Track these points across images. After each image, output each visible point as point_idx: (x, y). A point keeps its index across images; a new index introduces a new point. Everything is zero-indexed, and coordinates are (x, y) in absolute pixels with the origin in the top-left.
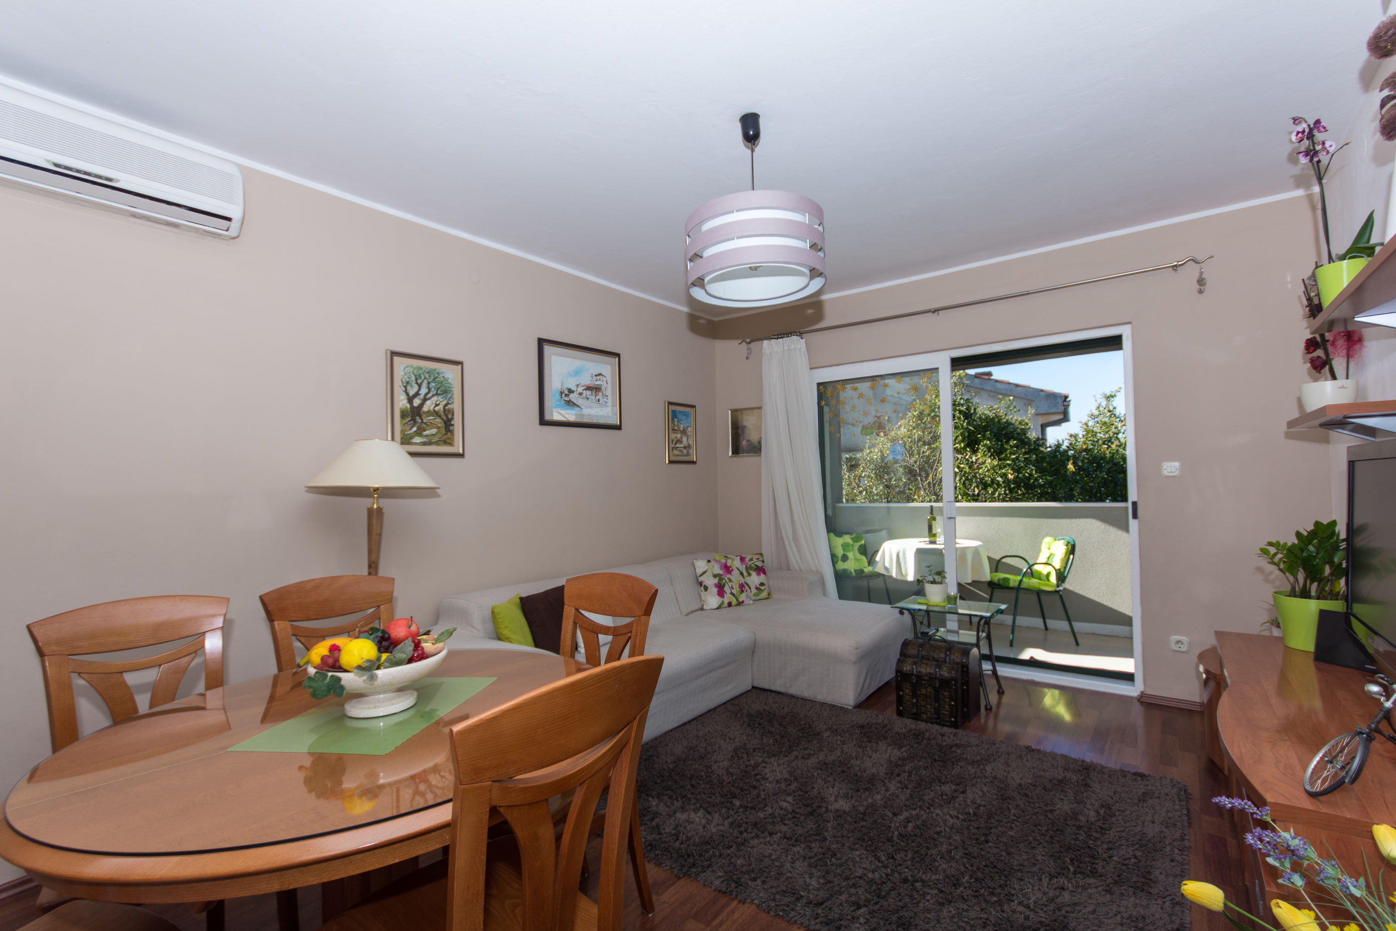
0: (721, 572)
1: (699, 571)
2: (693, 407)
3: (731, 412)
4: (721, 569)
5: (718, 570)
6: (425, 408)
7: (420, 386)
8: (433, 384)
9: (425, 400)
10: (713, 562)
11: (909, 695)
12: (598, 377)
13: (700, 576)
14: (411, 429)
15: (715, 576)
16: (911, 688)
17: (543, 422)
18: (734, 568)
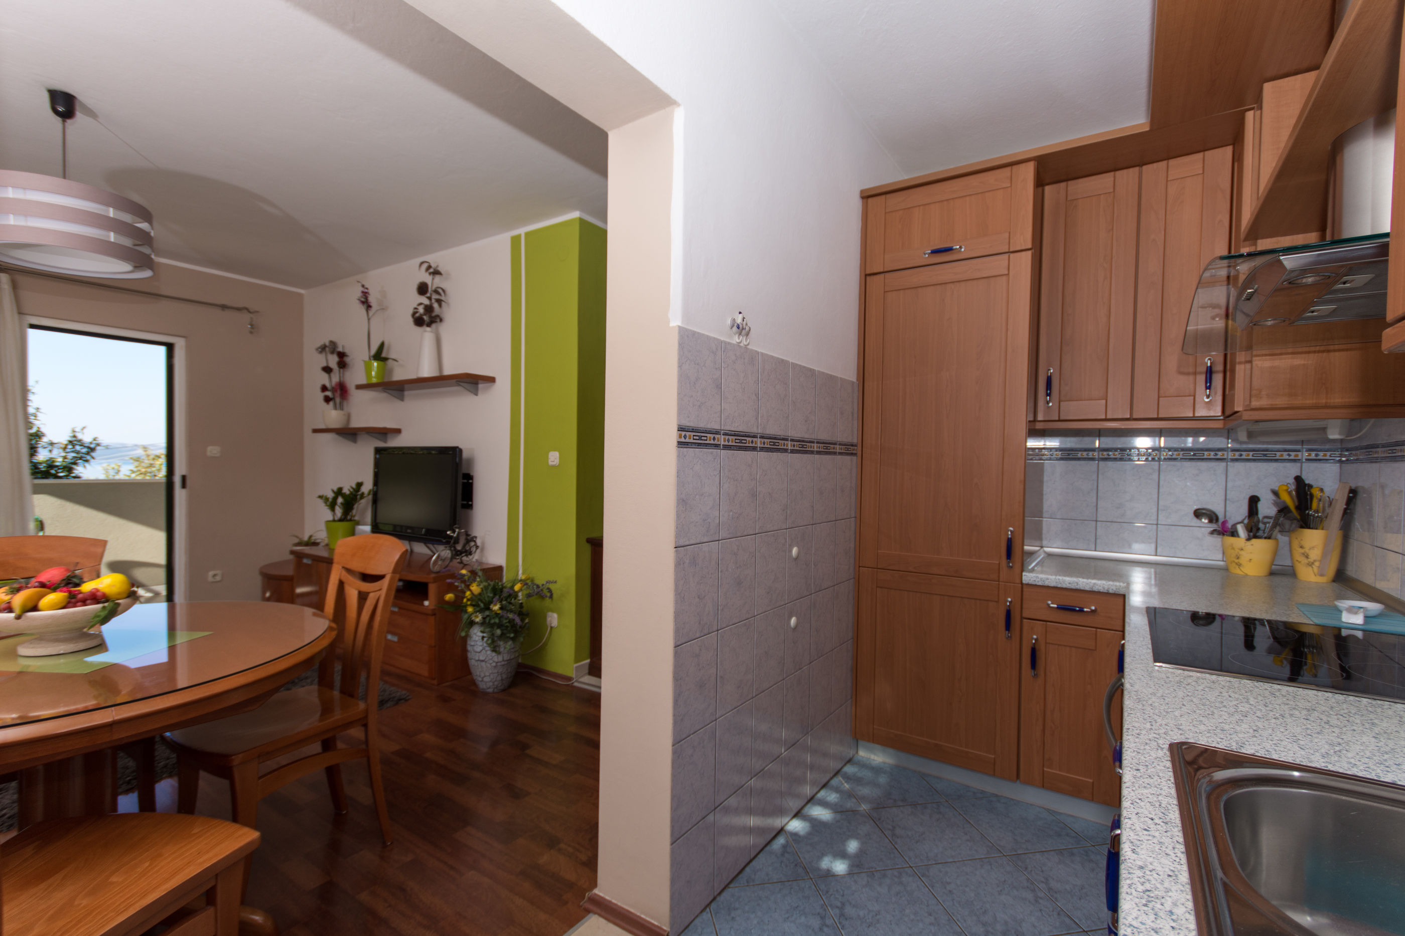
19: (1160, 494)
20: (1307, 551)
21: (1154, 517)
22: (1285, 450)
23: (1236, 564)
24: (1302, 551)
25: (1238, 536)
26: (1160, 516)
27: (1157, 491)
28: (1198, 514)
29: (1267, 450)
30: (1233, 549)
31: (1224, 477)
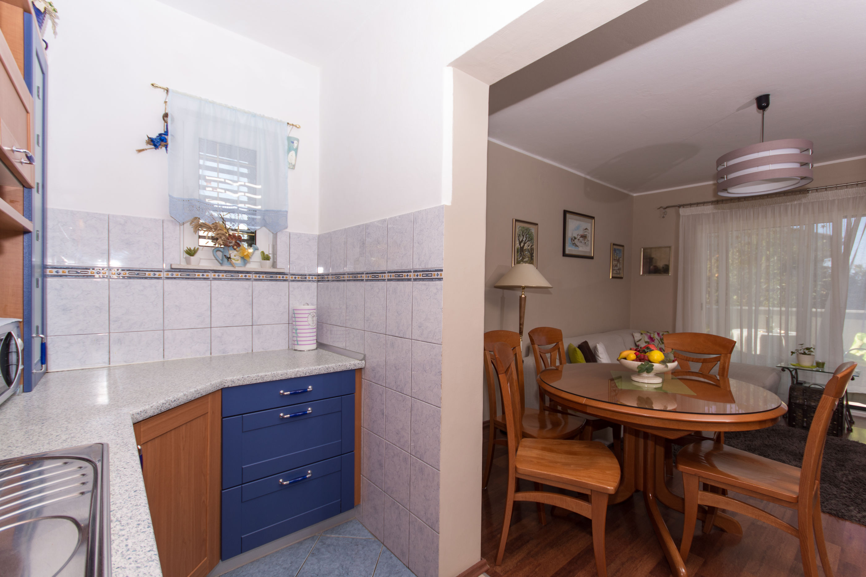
0: (648, 340)
1: (637, 339)
2: (623, 246)
3: (643, 249)
4: (648, 339)
5: (647, 339)
6: (525, 248)
7: (523, 236)
8: (528, 236)
9: (525, 243)
10: (644, 335)
11: (801, 416)
12: (586, 230)
13: (638, 341)
14: (520, 258)
15: (646, 342)
16: (802, 412)
17: (564, 255)
18: (655, 339)
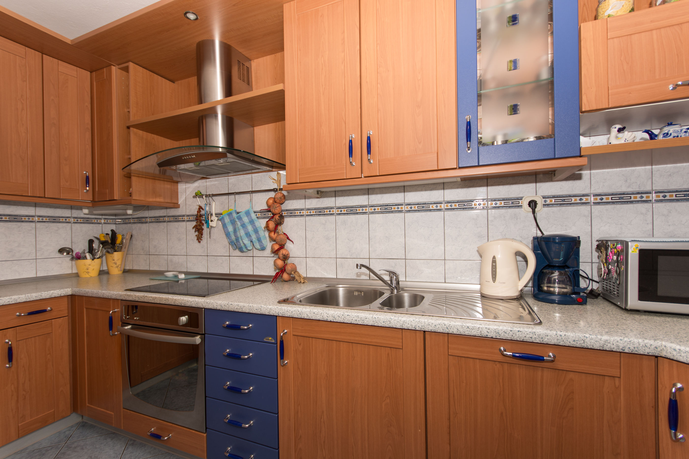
19: (37, 242)
20: (116, 261)
21: (34, 255)
22: (96, 219)
23: (87, 272)
24: (114, 262)
25: (86, 259)
26: (37, 254)
27: (34, 240)
28: (61, 251)
29: (89, 218)
30: (85, 265)
31: (70, 231)
